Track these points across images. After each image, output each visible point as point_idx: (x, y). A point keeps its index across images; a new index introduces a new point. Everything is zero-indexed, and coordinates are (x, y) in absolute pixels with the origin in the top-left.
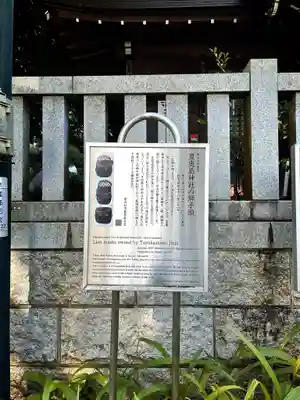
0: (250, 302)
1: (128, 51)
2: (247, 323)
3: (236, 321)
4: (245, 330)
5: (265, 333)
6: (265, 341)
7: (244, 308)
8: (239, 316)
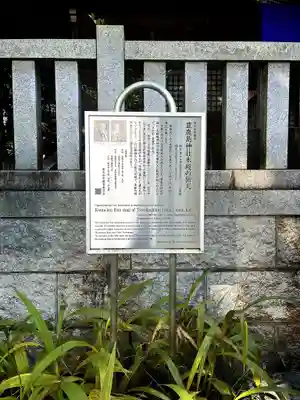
0: (91, 267)
1: (74, 19)
2: (86, 287)
3: (77, 286)
4: (86, 293)
5: (103, 295)
6: (103, 303)
7: (85, 273)
8: (79, 281)
